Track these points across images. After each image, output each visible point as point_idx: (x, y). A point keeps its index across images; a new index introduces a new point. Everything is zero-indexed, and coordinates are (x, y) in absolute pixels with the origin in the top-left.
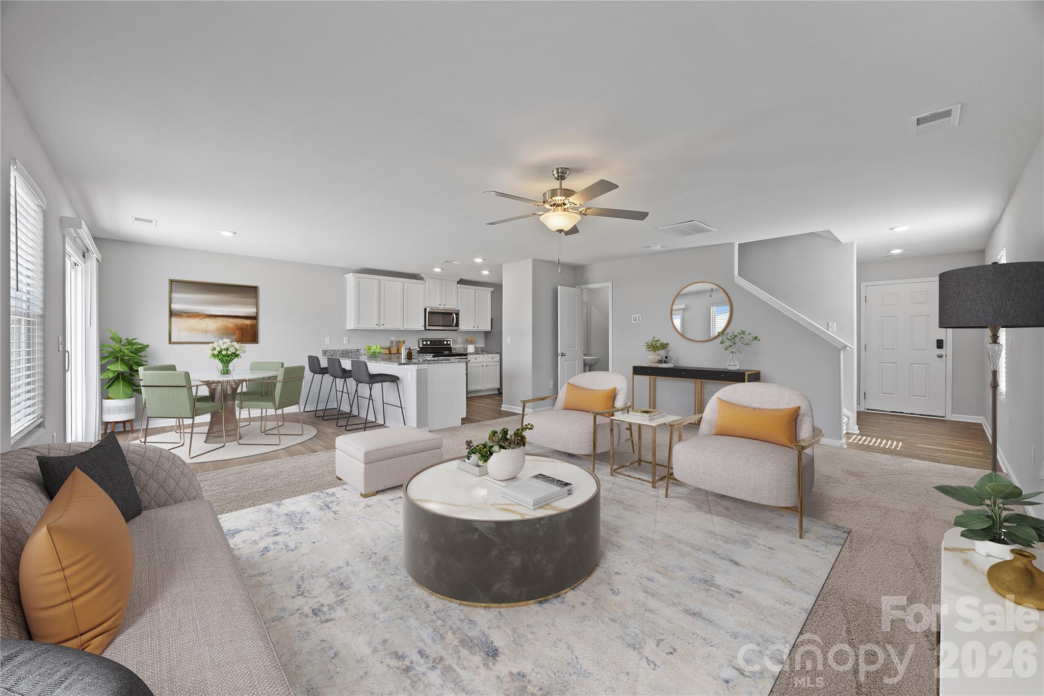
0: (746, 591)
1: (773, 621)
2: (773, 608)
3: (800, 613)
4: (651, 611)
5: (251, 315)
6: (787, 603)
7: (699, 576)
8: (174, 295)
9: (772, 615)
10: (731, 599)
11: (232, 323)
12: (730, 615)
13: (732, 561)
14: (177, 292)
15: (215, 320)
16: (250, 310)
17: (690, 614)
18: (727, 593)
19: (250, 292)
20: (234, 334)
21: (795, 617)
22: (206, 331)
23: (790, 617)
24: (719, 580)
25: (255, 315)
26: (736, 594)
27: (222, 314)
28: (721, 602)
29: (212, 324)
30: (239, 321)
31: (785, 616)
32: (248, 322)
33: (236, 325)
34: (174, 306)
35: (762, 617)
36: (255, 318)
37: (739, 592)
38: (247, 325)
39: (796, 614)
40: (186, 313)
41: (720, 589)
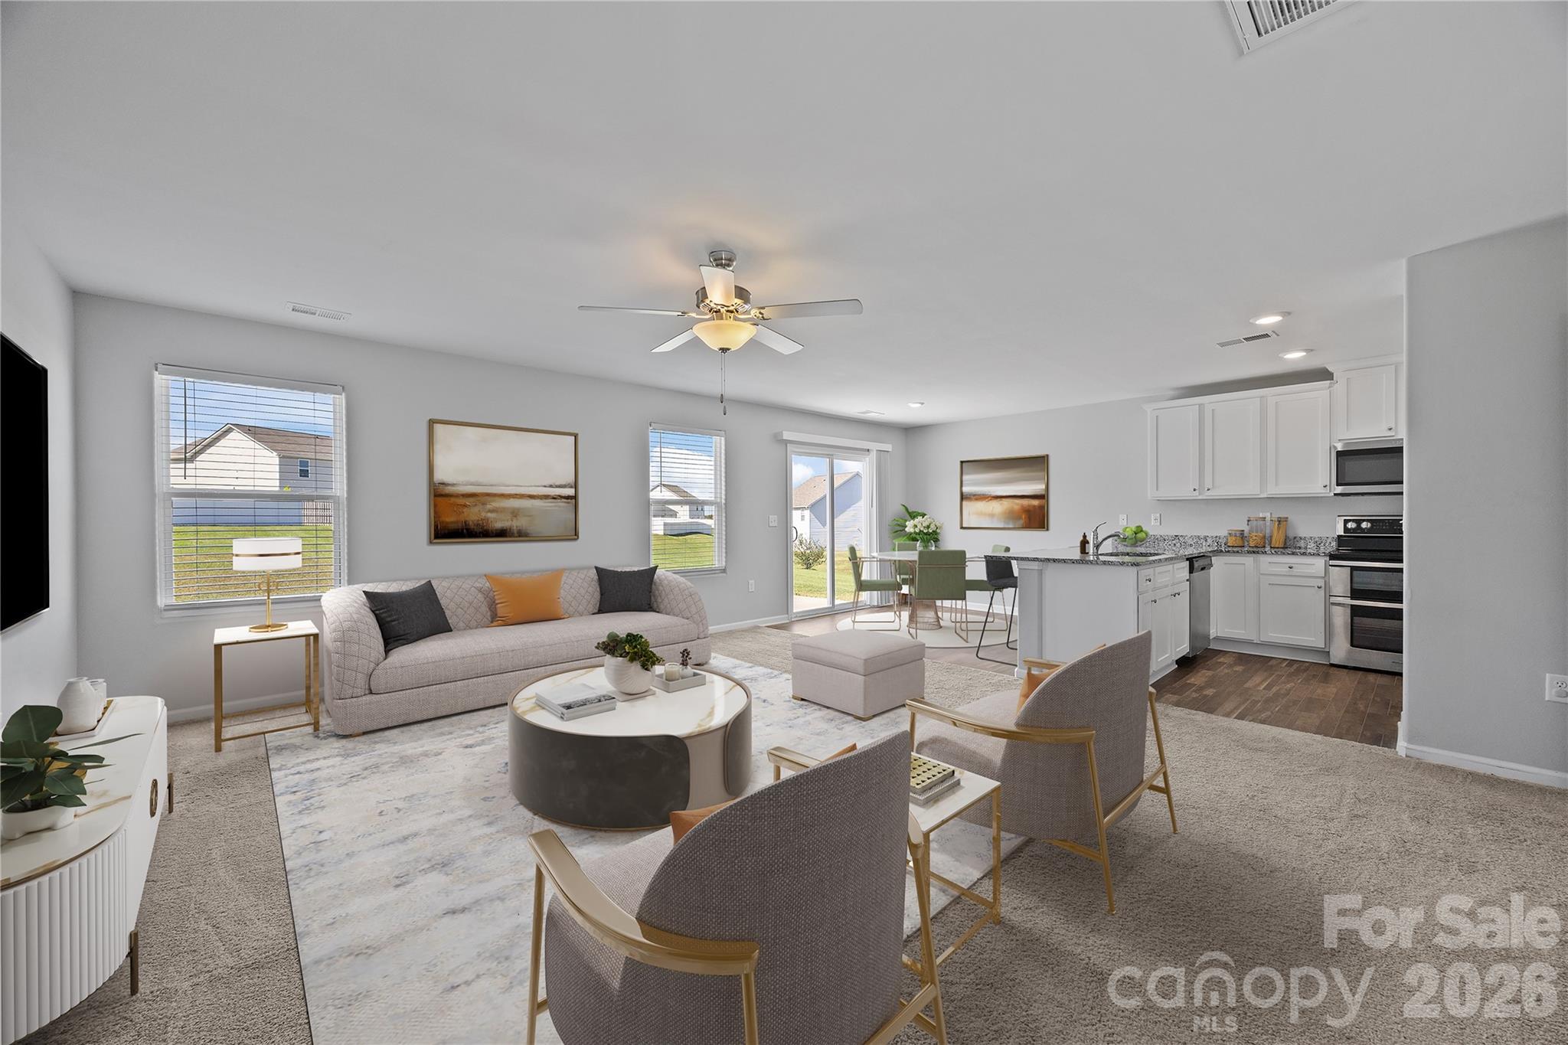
0: (393, 895)
1: (329, 894)
2: (341, 904)
3: (307, 926)
4: (440, 814)
5: (1039, 493)
6: (333, 923)
7: (460, 863)
8: (965, 477)
9: (336, 897)
10: (396, 874)
11: (1017, 504)
12: (375, 862)
13: (463, 910)
14: (968, 474)
15: (1001, 502)
16: (1037, 488)
17: (409, 836)
18: (407, 875)
19: (1038, 463)
20: (1020, 518)
21: (310, 916)
22: (992, 516)
23: (315, 911)
24: (436, 878)
25: (1043, 493)
26: (399, 883)
27: (1008, 494)
28: (400, 864)
29: (997, 507)
30: (1025, 502)
31: (321, 909)
32: (1036, 502)
33: (1022, 506)
34: (965, 489)
35: (345, 887)
36: (1043, 497)
37: (397, 886)
38: (1034, 506)
39: (310, 920)
40: (975, 495)
41: (420, 871)
